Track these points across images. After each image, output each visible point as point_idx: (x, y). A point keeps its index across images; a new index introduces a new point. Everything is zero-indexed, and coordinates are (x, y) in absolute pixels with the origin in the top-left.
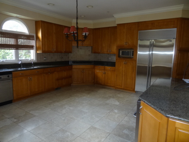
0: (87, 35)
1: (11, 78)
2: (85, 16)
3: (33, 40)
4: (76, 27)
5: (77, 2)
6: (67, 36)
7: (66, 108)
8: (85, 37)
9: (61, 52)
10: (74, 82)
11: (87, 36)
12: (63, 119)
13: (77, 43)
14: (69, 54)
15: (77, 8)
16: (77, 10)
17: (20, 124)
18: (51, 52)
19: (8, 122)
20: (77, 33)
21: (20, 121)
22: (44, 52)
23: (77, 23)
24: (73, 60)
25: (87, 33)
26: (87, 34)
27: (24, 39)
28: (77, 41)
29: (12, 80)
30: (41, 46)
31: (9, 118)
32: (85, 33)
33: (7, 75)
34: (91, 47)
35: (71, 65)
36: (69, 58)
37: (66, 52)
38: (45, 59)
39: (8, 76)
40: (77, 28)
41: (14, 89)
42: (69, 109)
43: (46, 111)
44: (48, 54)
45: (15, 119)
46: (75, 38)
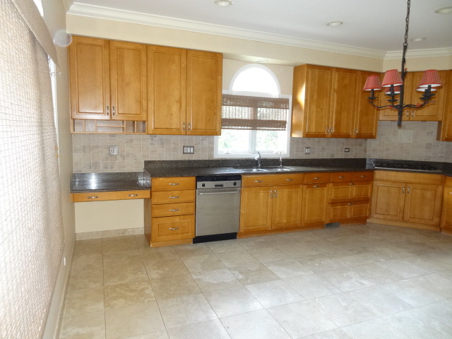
0: (432, 90)
1: (239, 189)
2: (424, 39)
3: (286, 109)
4: (400, 70)
5: (409, 4)
6: (372, 98)
7: (351, 278)
8: (428, 96)
9: (347, 136)
10: (376, 216)
11: (434, 94)
12: (344, 304)
13: (401, 114)
14: (369, 140)
15: (407, 22)
16: (407, 26)
17: (250, 287)
18: (323, 136)
19: (228, 276)
20: (402, 88)
21: (249, 281)
22: (308, 135)
23: (404, 61)
24: (377, 157)
25: (433, 86)
26: (433, 88)
27: (270, 108)
28: (400, 109)
29: (240, 192)
30: (303, 123)
31: (229, 269)
32: (426, 86)
33: (233, 182)
34: (437, 123)
35: (372, 171)
36: (365, 151)
37: (359, 136)
38: (307, 151)
39: (235, 184)
40: (404, 74)
41: (242, 211)
42: (361, 283)
43: (302, 273)
44: (316, 139)
45: (241, 273)
46: (393, 101)
